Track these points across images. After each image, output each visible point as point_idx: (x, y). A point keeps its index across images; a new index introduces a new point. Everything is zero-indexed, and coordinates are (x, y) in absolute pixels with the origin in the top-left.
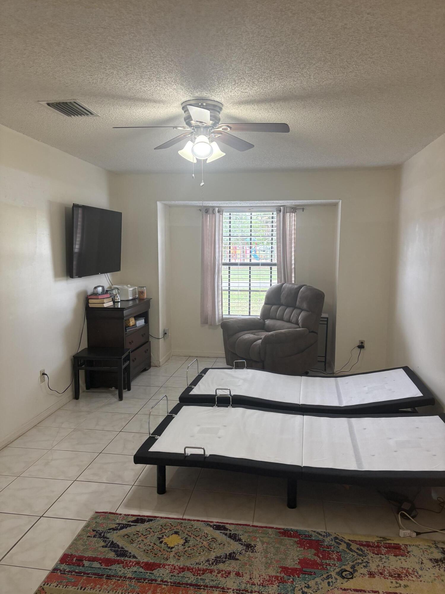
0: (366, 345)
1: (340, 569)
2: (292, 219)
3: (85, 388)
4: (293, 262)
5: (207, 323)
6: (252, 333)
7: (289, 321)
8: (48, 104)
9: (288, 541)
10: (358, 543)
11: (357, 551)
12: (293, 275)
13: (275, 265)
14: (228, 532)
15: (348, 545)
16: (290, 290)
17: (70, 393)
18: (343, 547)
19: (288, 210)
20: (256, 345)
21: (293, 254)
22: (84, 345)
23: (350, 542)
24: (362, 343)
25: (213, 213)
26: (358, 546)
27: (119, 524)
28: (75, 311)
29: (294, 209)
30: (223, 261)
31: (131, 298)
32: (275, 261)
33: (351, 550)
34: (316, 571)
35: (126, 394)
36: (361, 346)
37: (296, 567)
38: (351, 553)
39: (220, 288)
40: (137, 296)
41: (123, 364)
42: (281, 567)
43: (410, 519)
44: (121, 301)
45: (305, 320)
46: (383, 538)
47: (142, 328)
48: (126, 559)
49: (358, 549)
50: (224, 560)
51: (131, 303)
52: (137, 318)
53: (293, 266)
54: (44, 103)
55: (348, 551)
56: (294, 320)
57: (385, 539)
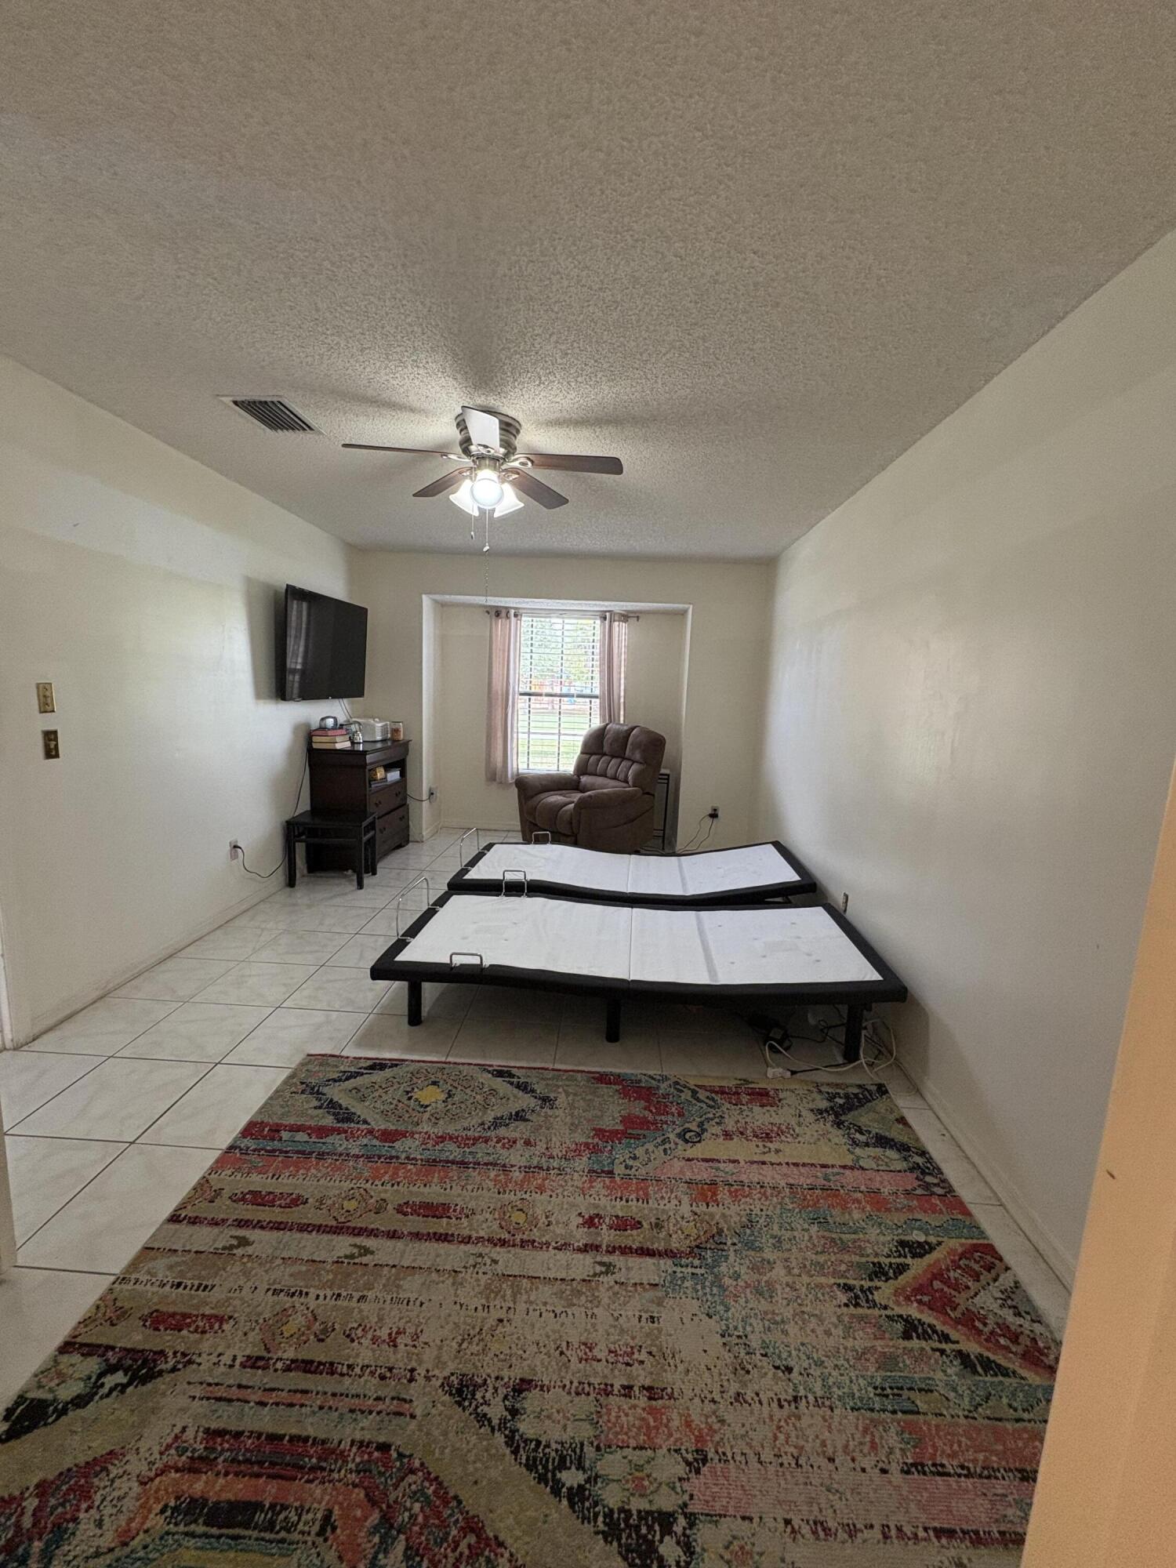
0: (720, 814)
1: (682, 1128)
2: (621, 629)
3: (305, 871)
4: (622, 694)
5: (495, 780)
6: (561, 795)
7: (615, 778)
8: (236, 403)
9: (604, 1089)
10: (708, 1088)
11: (707, 1101)
12: (622, 713)
13: (596, 697)
14: (515, 1080)
15: (694, 1093)
16: (618, 733)
17: (280, 877)
18: (687, 1095)
19: (616, 618)
20: (566, 811)
21: (622, 681)
22: (305, 805)
23: (696, 1089)
24: (715, 810)
25: (508, 617)
26: (708, 1094)
27: (345, 1072)
28: (290, 753)
29: (625, 617)
30: (521, 690)
31: (379, 738)
32: (597, 692)
33: (698, 1100)
34: (646, 1132)
35: (368, 880)
36: (714, 815)
37: (617, 1128)
38: (699, 1104)
39: (515, 730)
40: (389, 736)
41: (365, 835)
42: (594, 1129)
43: (781, 1052)
44: (364, 741)
45: (637, 776)
46: (744, 1080)
47: (396, 783)
48: (352, 1125)
49: (708, 1097)
50: (507, 1121)
51: (379, 745)
52: (388, 768)
53: (622, 700)
54: (228, 400)
55: (694, 1102)
56: (622, 777)
57: (746, 1081)
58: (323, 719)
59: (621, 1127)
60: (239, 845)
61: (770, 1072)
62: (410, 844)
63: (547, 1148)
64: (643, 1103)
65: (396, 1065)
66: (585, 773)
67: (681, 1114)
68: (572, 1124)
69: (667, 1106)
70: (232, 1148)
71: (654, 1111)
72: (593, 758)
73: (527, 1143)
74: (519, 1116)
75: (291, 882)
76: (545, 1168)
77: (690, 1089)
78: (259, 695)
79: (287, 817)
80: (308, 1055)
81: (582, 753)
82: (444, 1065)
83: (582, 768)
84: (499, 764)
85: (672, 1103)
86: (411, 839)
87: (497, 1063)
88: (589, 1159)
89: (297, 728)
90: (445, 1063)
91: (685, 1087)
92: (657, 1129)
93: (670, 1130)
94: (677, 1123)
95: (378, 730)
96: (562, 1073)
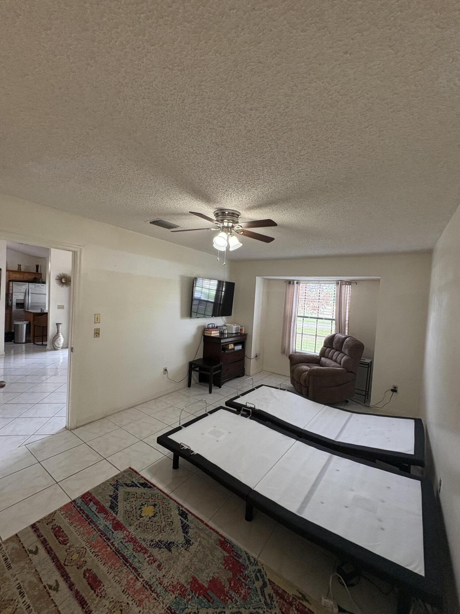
0: (398, 390)
2: (346, 289)
4: (347, 319)
5: (285, 353)
9: (220, 553)
10: (275, 588)
11: (267, 597)
13: (334, 320)
14: (185, 521)
15: (265, 585)
16: (340, 339)
17: (186, 382)
18: (258, 584)
19: (344, 284)
20: (305, 375)
21: (347, 313)
23: (268, 583)
25: (293, 283)
26: (272, 592)
27: (133, 482)
28: (195, 336)
29: (347, 283)
30: (299, 315)
31: (234, 332)
32: (334, 317)
33: (263, 594)
36: (394, 390)
37: (204, 584)
38: (261, 597)
39: (295, 332)
40: (239, 331)
42: (194, 578)
43: (344, 586)
44: (227, 333)
45: (346, 362)
46: (303, 596)
47: (240, 350)
49: (269, 595)
50: (162, 546)
51: (233, 335)
52: (236, 344)
53: (347, 322)
54: (149, 222)
55: (259, 593)
56: (338, 361)
57: (304, 598)
58: (208, 325)
59: (206, 586)
60: (167, 370)
61: (324, 601)
62: (245, 376)
63: (164, 576)
64: (230, 574)
65: (150, 487)
66: (324, 356)
67: (244, 598)
68: (187, 567)
69: (241, 586)
70: (74, 501)
71: (232, 585)
72: (328, 349)
73: (159, 566)
74: (169, 546)
75: (189, 385)
76: (153, 589)
77: (263, 580)
78: (183, 316)
79: (191, 360)
80: (130, 468)
81: (324, 346)
82: (166, 497)
83: (323, 354)
84: (286, 347)
85: (246, 585)
86: (245, 374)
87: (186, 506)
88: (176, 598)
89: (199, 328)
90: (167, 495)
91: (262, 577)
92: (225, 601)
93: (230, 606)
94: (238, 603)
95: (234, 329)
96: (207, 528)
